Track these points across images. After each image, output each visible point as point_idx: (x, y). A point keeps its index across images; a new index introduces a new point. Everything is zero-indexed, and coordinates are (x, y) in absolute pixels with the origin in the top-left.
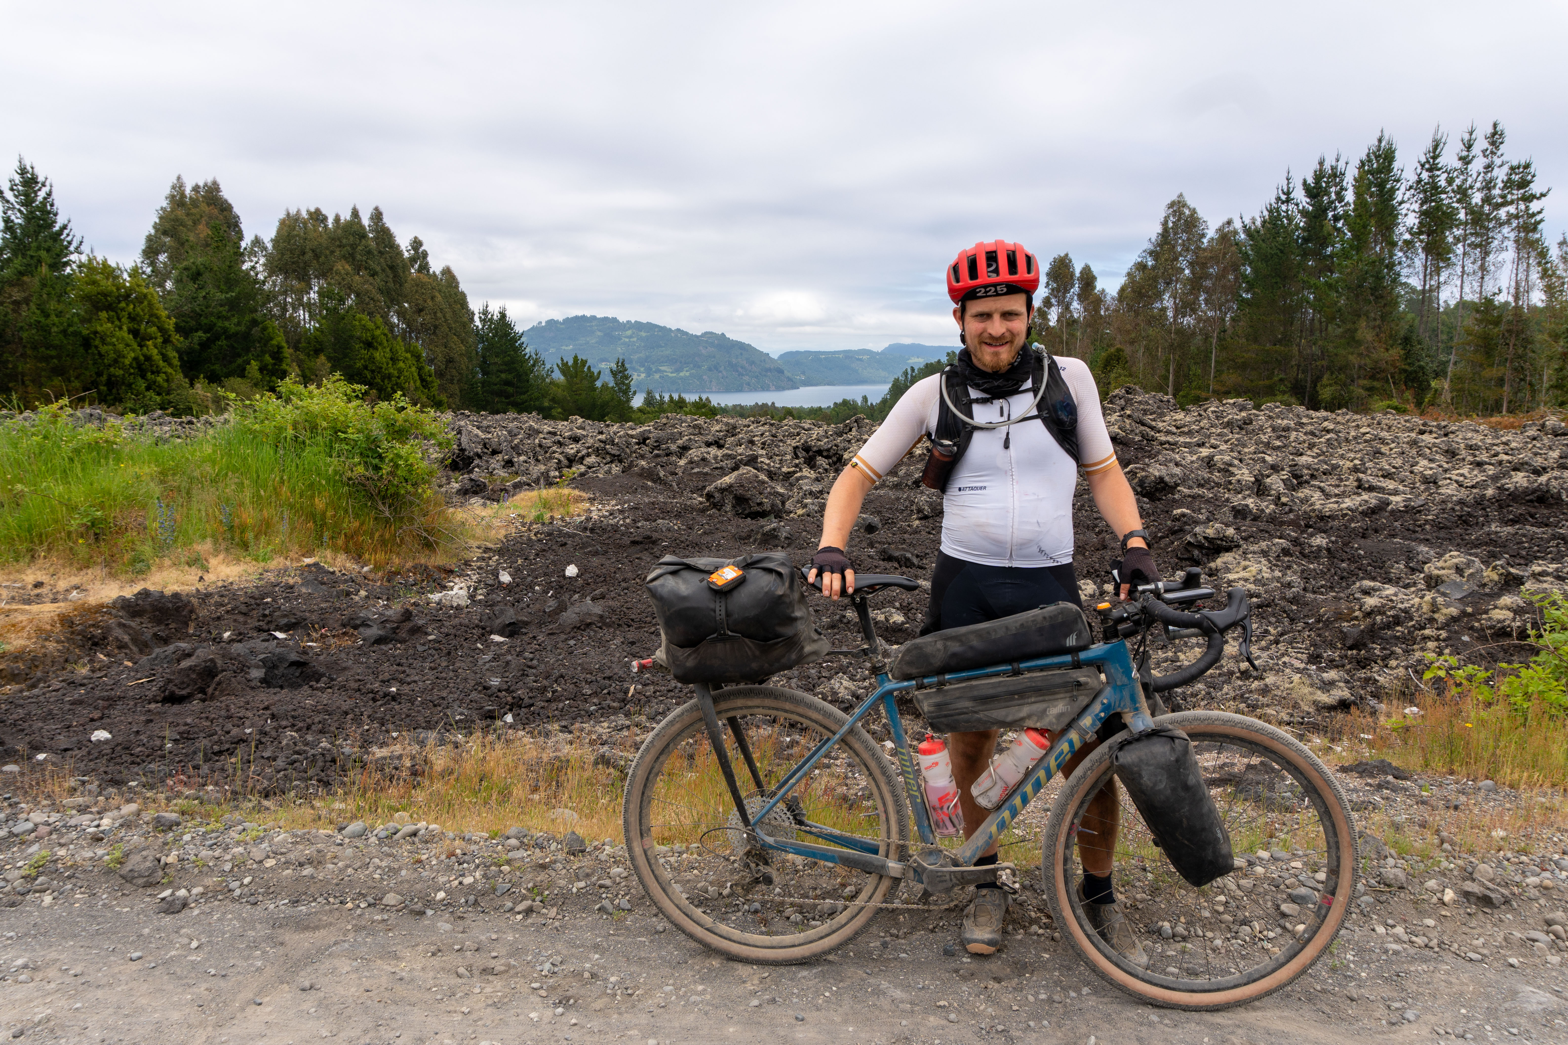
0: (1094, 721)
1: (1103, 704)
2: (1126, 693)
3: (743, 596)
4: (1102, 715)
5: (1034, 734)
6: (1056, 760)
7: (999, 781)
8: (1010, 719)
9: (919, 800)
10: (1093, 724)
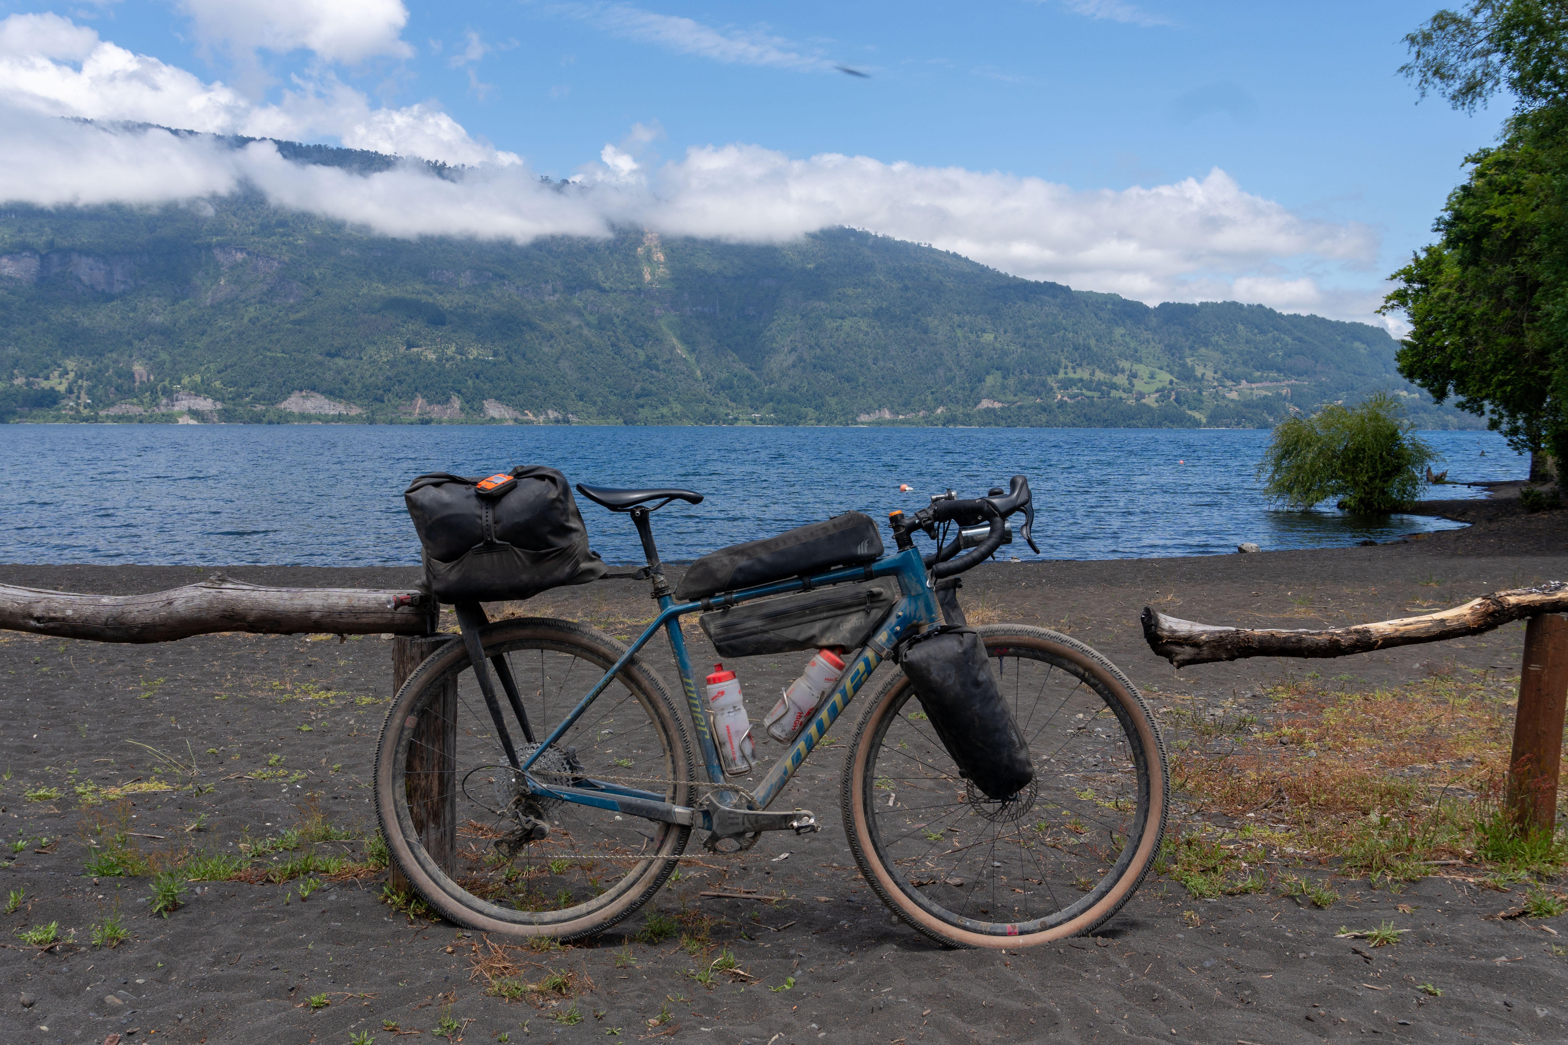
0: (889, 636)
1: (899, 617)
2: (921, 604)
3: (512, 501)
4: (898, 628)
5: (827, 653)
6: (852, 680)
7: (792, 707)
8: (802, 637)
9: (708, 737)
10: (889, 640)
